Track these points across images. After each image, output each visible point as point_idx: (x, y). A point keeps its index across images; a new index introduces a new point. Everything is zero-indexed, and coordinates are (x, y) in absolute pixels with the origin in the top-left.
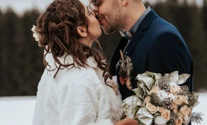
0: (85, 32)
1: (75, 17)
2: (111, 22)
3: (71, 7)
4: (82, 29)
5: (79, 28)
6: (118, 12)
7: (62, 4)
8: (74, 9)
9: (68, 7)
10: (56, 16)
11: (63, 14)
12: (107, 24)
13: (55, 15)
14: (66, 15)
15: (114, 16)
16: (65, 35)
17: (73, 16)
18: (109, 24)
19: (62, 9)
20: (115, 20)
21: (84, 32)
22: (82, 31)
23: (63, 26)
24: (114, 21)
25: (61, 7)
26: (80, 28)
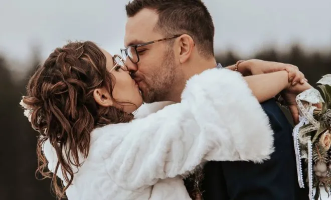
0: (109, 99)
1: (89, 72)
2: (156, 88)
3: (82, 56)
4: (104, 94)
5: (97, 92)
6: (171, 72)
7: (67, 53)
8: (88, 59)
9: (77, 57)
10: (56, 72)
11: (67, 68)
12: (148, 89)
13: (53, 71)
14: (72, 70)
15: (163, 78)
16: (68, 101)
17: (84, 71)
18: (152, 90)
19: (66, 61)
20: (163, 84)
21: (106, 98)
22: (103, 97)
23: (64, 86)
24: (161, 86)
25: (65, 58)
26: (99, 92)
